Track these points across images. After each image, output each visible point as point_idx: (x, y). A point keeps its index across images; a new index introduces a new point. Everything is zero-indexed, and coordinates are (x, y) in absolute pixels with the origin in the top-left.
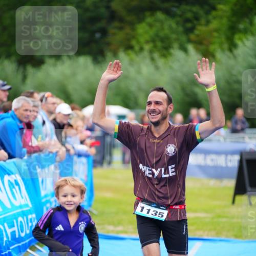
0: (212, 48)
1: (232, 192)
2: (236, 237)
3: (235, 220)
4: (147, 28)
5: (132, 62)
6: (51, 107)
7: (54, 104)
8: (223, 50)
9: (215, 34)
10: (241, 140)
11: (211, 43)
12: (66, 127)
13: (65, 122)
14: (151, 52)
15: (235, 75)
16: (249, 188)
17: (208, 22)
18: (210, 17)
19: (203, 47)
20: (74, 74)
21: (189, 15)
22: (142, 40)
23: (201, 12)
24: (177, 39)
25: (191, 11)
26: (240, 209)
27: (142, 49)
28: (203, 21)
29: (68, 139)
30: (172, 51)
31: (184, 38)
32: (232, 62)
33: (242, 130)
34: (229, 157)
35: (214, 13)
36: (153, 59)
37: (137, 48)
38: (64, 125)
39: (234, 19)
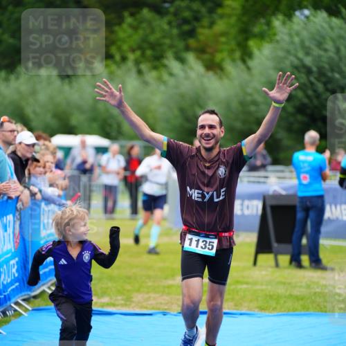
0: (218, 57)
1: (253, 250)
2: (262, 309)
3: (258, 287)
4: (130, 31)
5: (111, 76)
6: (9, 136)
7: (12, 131)
8: (233, 60)
9: (223, 39)
10: (262, 180)
11: (217, 51)
12: (30, 162)
13: (29, 155)
14: (137, 63)
15: (251, 95)
16: (275, 245)
17: (212, 24)
18: (215, 16)
19: (206, 57)
20: (34, 93)
21: (187, 14)
22: (125, 47)
23: (204, 10)
24: (171, 46)
25: (189, 8)
26: (264, 273)
27: (124, 59)
28: (205, 22)
29: (33, 179)
30: (166, 62)
31: (180, 44)
32: (245, 76)
33: (263, 167)
34: (246, 202)
35: (220, 11)
36: (140, 72)
37: (118, 57)
38: (27, 160)
39: (245, 19)
